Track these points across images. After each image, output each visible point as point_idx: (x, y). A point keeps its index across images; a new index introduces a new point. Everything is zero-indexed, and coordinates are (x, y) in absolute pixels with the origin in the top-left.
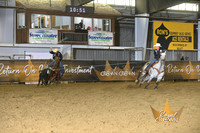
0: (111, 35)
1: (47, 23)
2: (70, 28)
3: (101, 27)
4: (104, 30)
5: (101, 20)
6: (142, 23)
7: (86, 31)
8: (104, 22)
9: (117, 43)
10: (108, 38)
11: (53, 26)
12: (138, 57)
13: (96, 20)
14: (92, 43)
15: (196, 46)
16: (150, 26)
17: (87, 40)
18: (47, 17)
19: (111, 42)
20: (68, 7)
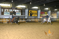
0: (20, 13)
1: (8, 11)
2: (12, 12)
5: (18, 10)
6: (27, 11)
7: (16, 12)
9: (22, 15)
10: (20, 14)
11: (9, 11)
12: (26, 17)
14: (17, 15)
15: (37, 15)
16: (28, 11)
18: (8, 10)
20: (12, 8)
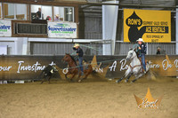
0: (74, 25)
2: (26, 18)
3: (63, 17)
4: (66, 20)
5: (62, 9)
7: (45, 22)
8: (66, 11)
9: (81, 35)
10: (71, 30)
11: (6, 16)
12: (106, 51)
13: (56, 8)
14: (53, 36)
15: (173, 38)
16: (120, 14)
17: (46, 32)
19: (74, 34)
